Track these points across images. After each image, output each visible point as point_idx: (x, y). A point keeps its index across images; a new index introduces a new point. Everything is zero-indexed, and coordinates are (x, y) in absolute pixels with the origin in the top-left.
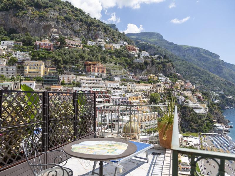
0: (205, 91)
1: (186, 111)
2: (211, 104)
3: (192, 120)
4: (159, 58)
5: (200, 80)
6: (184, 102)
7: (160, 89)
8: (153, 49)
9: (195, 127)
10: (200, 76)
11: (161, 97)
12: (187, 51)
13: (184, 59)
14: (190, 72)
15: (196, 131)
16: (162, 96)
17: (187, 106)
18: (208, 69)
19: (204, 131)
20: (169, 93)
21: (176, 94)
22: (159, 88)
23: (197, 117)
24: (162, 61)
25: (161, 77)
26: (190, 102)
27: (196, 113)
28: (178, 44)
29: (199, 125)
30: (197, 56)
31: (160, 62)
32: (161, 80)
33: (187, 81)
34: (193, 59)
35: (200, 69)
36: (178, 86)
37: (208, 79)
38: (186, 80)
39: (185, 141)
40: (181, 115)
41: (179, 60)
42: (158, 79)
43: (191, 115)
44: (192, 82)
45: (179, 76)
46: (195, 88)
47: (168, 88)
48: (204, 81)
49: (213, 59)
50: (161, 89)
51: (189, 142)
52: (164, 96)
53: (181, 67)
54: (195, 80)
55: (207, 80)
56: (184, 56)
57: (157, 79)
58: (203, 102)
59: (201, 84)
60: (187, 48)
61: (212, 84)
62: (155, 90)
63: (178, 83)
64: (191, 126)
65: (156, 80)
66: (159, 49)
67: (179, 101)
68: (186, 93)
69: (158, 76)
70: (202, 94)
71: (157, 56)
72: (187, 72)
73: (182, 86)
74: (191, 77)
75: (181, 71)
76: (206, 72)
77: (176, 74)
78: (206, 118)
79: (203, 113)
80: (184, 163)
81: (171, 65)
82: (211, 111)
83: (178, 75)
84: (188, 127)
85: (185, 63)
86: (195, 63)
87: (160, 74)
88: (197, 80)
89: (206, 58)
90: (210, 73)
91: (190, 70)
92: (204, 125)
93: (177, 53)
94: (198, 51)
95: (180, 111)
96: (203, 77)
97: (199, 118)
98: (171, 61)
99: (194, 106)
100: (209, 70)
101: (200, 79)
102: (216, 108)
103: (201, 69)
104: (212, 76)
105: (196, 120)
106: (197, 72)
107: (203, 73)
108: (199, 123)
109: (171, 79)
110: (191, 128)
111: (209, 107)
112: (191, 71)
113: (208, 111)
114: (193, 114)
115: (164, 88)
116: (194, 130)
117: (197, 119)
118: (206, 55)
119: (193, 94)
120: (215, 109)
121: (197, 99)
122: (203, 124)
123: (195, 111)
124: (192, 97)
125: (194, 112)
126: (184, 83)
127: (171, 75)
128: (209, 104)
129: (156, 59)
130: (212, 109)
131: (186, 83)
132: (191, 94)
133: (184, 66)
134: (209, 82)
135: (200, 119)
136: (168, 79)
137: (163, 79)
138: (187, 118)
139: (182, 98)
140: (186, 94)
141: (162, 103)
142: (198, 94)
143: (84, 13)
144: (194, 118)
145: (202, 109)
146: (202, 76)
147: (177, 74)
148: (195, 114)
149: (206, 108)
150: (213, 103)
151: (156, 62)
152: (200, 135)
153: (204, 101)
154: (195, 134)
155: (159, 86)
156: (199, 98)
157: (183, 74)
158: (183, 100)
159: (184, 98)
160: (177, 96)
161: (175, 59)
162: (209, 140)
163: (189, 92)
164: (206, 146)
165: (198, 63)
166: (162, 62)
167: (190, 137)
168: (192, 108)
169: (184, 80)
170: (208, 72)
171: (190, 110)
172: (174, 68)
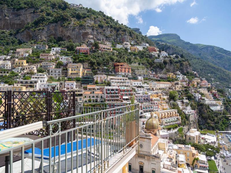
0: (220, 88)
1: (202, 108)
2: (227, 101)
3: (209, 117)
4: (177, 57)
5: (215, 77)
6: (201, 100)
7: (178, 87)
8: (171, 49)
9: (212, 125)
10: (215, 73)
11: (179, 94)
12: (203, 50)
13: (200, 58)
14: (206, 69)
15: (213, 129)
16: (180, 93)
17: (203, 104)
18: (223, 66)
19: (221, 128)
20: (186, 90)
21: (193, 92)
22: (177, 86)
23: (213, 114)
24: (179, 60)
25: (179, 75)
26: (206, 99)
27: (212, 111)
28: (194, 44)
29: (216, 123)
30: (212, 54)
31: (178, 61)
32: (178, 78)
33: (203, 79)
34: (208, 57)
35: (215, 66)
36: (195, 84)
37: (223, 76)
39: (203, 138)
40: (198, 112)
41: (195, 58)
42: (176, 77)
43: (207, 112)
44: (208, 80)
45: (196, 74)
46: (210, 85)
47: (186, 86)
48: (219, 78)
49: (227, 56)
50: (179, 87)
51: (206, 140)
52: (182, 94)
53: (197, 65)
54: (211, 77)
55: (222, 77)
56: (200, 54)
57: (175, 77)
58: (218, 100)
59: (217, 82)
60: (202, 46)
61: (227, 82)
62: (173, 88)
63: (195, 81)
64: (208, 123)
65: (174, 79)
66: (177, 49)
67: (196, 99)
68: (202, 90)
69: (176, 74)
70: (218, 91)
71: (174, 55)
72: (203, 69)
73: (198, 84)
74: (207, 75)
75: (197, 69)
76: (221, 70)
77: (193, 72)
78: (222, 115)
79: (219, 111)
80: (202, 161)
81: (188, 63)
82: (226, 108)
83: (194, 73)
84: (205, 124)
85: (200, 61)
86: (211, 61)
87: (178, 72)
88: (212, 78)
89: (220, 56)
90: (225, 70)
91: (206, 68)
92: (221, 123)
93: (193, 52)
94: (212, 49)
95: (197, 108)
96: (218, 74)
97: (215, 116)
98: (187, 60)
99: (210, 104)
100: (224, 67)
101: (216, 76)
103: (216, 67)
104: (227, 73)
105: (212, 117)
106: (213, 70)
107: (218, 70)
108: (215, 121)
109: (188, 77)
110: (208, 125)
111: (224, 104)
112: (207, 69)
113: (224, 108)
114: (210, 112)
115: (181, 86)
116: (211, 128)
117: (214, 117)
118: (220, 53)
119: (208, 91)
121: (213, 96)
122: (220, 122)
123: (211, 108)
124: (208, 95)
125: (210, 109)
126: (200, 81)
127: (188, 73)
128: (224, 101)
129: (174, 59)
130: (228, 106)
131: (201, 80)
132: (207, 92)
133: (200, 64)
134: (225, 79)
135: (217, 116)
136: (185, 77)
137: (181, 77)
138: (204, 115)
139: (198, 95)
140: (203, 92)
141: (180, 101)
142: (214, 91)
143: (114, 20)
144: (210, 115)
145: (218, 107)
146: (218, 73)
149: (222, 106)
150: (228, 100)
151: (174, 61)
152: (216, 133)
153: (219, 98)
154: (212, 131)
155: (177, 84)
156: (214, 95)
157: (199, 72)
158: (200, 98)
159: (200, 95)
160: (193, 94)
161: (192, 57)
162: (225, 138)
163: (205, 90)
164: (223, 144)
165: (213, 61)
166: (180, 61)
167: (208, 135)
168: (208, 106)
169: (200, 78)
170: (223, 69)
171: (206, 108)
172: (190, 66)
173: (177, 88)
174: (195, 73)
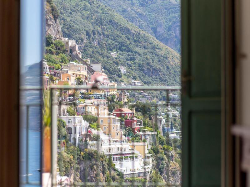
0: (143, 101)
1: (92, 168)
2: (161, 142)
5: (130, 62)
6: (88, 139)
10: (130, 50)
14: (104, 34)
17: (96, 152)
18: (152, 29)
26: (103, 137)
27: (121, 175)
33: (95, 67)
35: (130, 26)
37: (151, 61)
38: (93, 62)
44: (109, 71)
45: (72, 50)
53: (78, 17)
54: (117, 64)
55: (148, 64)
59: (135, 78)
63: (70, 73)
67: (73, 135)
68: (91, 107)
70: (137, 110)
72: (94, 34)
73: (79, 82)
74: (105, 53)
75: (77, 31)
76: (146, 39)
77: (63, 39)
79: (139, 174)
82: (159, 166)
83: (67, 43)
88: (122, 65)
90: (156, 42)
91: (103, 29)
95: (77, 170)
96: (139, 54)
99: (116, 152)
100: (155, 30)
101: (131, 59)
102: (172, 156)
103: (134, 28)
104: (162, 53)
106: (123, 38)
107: (137, 39)
112: (106, 33)
113: (153, 165)
114: (113, 179)
119: (110, 110)
123: (117, 167)
125: (115, 170)
126: (85, 73)
128: (154, 143)
130: (162, 159)
131: (91, 71)
132: (106, 112)
133: (86, 13)
134: (156, 71)
139: (80, 122)
142: (126, 110)
145: (136, 161)
146: (137, 49)
147: (66, 39)
148: (117, 177)
149: (148, 157)
150: (164, 138)
153: (141, 133)
156: (127, 124)
157: (82, 41)
158: (84, 132)
159: (85, 123)
160: (66, 118)
163: (102, 105)
165: (124, 7)
168: (110, 158)
169: (85, 63)
170: (152, 38)
171: (103, 165)
172: (55, 17)
174: (72, 43)
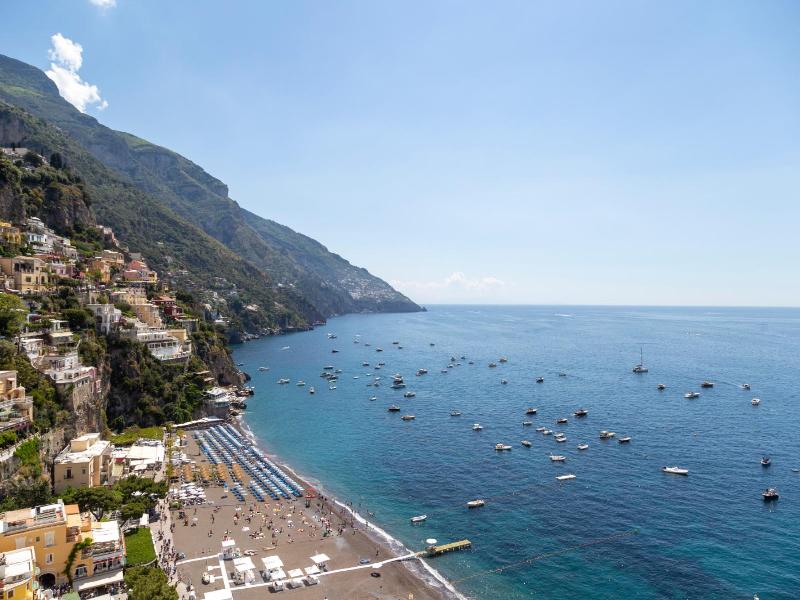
0: (189, 290)
1: (125, 356)
2: (202, 329)
3: (145, 384)
4: (32, 160)
5: (177, 253)
6: (121, 327)
7: (29, 280)
8: (17, 123)
9: (154, 408)
10: (178, 242)
11: (32, 309)
12: (142, 157)
13: (132, 182)
14: (150, 225)
15: (159, 421)
16: (39, 306)
17: (129, 340)
18: (202, 222)
19: (181, 415)
20: (64, 294)
21: (93, 300)
22: (24, 276)
23: (160, 373)
24: (43, 175)
25: (38, 232)
26: (138, 325)
27: (157, 361)
29: (167, 400)
30: (170, 178)
31: (36, 175)
32: (35, 243)
33: (134, 256)
34: (159, 187)
35: (178, 218)
36: (102, 271)
37: (199, 253)
38: (132, 251)
39: (119, 461)
40: (111, 370)
41: (115, 181)
42: (25, 239)
43: (142, 367)
45: (108, 237)
46: (156, 278)
47: (64, 276)
48: (188, 259)
49: (213, 194)
50: (33, 280)
51: (132, 463)
52: (45, 307)
53: (122, 207)
54: (164, 254)
55: (196, 255)
56: (133, 172)
57: (19, 240)
58: (179, 326)
59: (182, 268)
60: (142, 146)
61: (209, 270)
62: (7, 283)
63: (104, 261)
64: (143, 406)
65: (16, 245)
66: (42, 130)
67: (103, 324)
68: (128, 296)
69: (24, 229)
70: (177, 298)
71: (22, 151)
72: (139, 224)
73: (114, 270)
74: (152, 244)
75: (120, 220)
76: (194, 232)
77: (97, 227)
78: (186, 374)
79: (177, 360)
80: (104, 544)
81: (78, 193)
82: (200, 352)
83: (102, 230)
84: (132, 411)
85: (132, 194)
86: (166, 199)
87: (36, 222)
88: (169, 255)
89: (195, 189)
90: (204, 235)
91: (149, 220)
92: (181, 398)
93: (109, 158)
94: (172, 163)
95: (107, 359)
96: (187, 246)
97: (165, 378)
98: (78, 180)
99: (152, 339)
100: (204, 224)
101: (179, 250)
102: (213, 341)
103: (182, 221)
104: (210, 245)
105: (157, 383)
106: (170, 230)
107: (185, 231)
108: (166, 393)
109: (79, 243)
110: (141, 412)
111: (195, 338)
112: (152, 224)
113: (193, 350)
114: (149, 366)
115: (45, 275)
116: (151, 419)
117: (161, 381)
118: (193, 180)
119: (149, 298)
120: (212, 343)
121: (162, 315)
122: (179, 396)
123: (153, 354)
124: (146, 309)
125: (151, 356)
126: (121, 261)
127: (78, 229)
128: (194, 330)
129: (18, 164)
130: (203, 344)
131: (128, 259)
132: (144, 300)
133: (130, 203)
134: (203, 263)
135: (170, 378)
136: (67, 242)
137: (48, 240)
138: (129, 381)
139: (111, 310)
140: (128, 299)
141: (34, 334)
142: (166, 298)
144: (151, 378)
145: (173, 347)
146: (184, 241)
147: (101, 227)
148: (153, 363)
149: (188, 344)
150: (207, 325)
151: (15, 173)
152: (168, 431)
153: (181, 320)
154: (154, 430)
155: (27, 267)
156: (166, 313)
158: (117, 320)
159: (118, 312)
160: (93, 307)
161: (103, 176)
162: (192, 442)
163: (139, 293)
164: (183, 463)
165: (174, 201)
166: (45, 181)
167: (139, 444)
168: (146, 346)
169: (122, 252)
170: (200, 231)
171: (138, 353)
172: (88, 204)
173: (24, 282)
174: (107, 231)
